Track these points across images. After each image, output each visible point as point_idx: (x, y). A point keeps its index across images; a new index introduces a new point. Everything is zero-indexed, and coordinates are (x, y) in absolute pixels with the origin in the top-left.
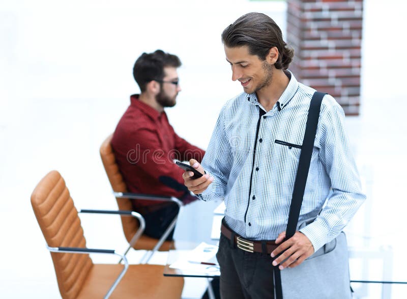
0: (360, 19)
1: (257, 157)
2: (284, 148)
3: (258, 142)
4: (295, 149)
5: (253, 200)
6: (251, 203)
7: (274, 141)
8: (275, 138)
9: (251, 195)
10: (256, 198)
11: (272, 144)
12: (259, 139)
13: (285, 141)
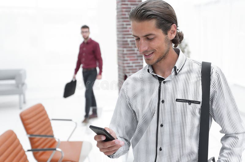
1: (161, 116)
2: (184, 105)
3: (161, 103)
4: (194, 105)
5: (160, 151)
6: (159, 154)
7: (175, 100)
8: (175, 97)
9: (158, 147)
10: (163, 149)
11: (173, 103)
12: (161, 100)
13: (185, 99)
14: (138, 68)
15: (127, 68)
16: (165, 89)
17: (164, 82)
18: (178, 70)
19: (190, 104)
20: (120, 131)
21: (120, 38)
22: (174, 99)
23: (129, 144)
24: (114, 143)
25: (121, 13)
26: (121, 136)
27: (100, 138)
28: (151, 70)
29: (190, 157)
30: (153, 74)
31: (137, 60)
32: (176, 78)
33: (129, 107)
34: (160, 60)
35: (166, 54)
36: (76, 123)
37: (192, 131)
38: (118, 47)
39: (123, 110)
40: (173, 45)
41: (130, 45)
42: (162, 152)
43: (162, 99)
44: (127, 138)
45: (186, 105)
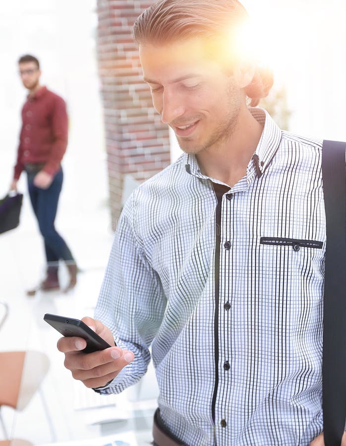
1: (223, 281)
2: (283, 252)
3: (223, 249)
4: (306, 251)
5: (226, 372)
6: (223, 378)
7: (259, 241)
8: (259, 234)
9: (220, 361)
10: (233, 366)
11: (254, 248)
12: (224, 243)
13: (283, 236)
14: (157, 158)
15: (130, 161)
16: (232, 213)
17: (229, 197)
18: (262, 164)
19: (296, 250)
20: (123, 326)
21: (110, 84)
22: (255, 237)
23: (146, 357)
24: (109, 356)
25: (109, 20)
26: (126, 336)
27: (71, 345)
28: (194, 167)
29: (302, 382)
30: (201, 177)
31: (155, 138)
32: (259, 185)
33: (144, 261)
34: (218, 140)
35: (230, 124)
36: (7, 307)
37: (303, 316)
38: (106, 107)
39: (128, 271)
40: (249, 101)
41: (136, 102)
42: (230, 373)
43: (225, 240)
44: (142, 342)
45: (286, 252)
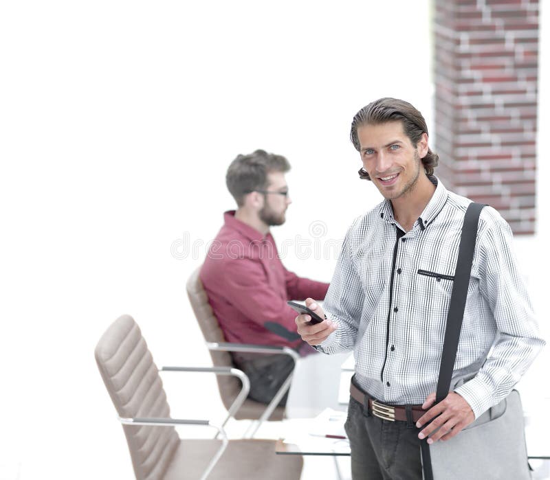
0: (534, 104)
1: (395, 294)
2: (430, 281)
3: (396, 273)
4: (445, 281)
5: (392, 352)
6: (390, 356)
7: (417, 272)
8: (417, 267)
9: (389, 345)
10: (396, 349)
11: (414, 276)
12: (397, 269)
13: (432, 271)
14: (515, 112)
15: (470, 114)
17: (404, 240)
18: (426, 222)
19: (439, 280)
22: (415, 269)
31: (514, 79)
32: (423, 235)
41: (487, 20)
45: (433, 281)
